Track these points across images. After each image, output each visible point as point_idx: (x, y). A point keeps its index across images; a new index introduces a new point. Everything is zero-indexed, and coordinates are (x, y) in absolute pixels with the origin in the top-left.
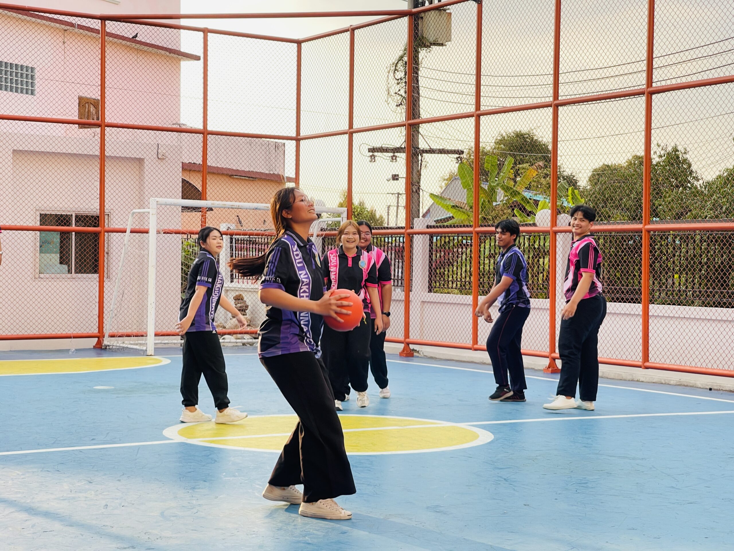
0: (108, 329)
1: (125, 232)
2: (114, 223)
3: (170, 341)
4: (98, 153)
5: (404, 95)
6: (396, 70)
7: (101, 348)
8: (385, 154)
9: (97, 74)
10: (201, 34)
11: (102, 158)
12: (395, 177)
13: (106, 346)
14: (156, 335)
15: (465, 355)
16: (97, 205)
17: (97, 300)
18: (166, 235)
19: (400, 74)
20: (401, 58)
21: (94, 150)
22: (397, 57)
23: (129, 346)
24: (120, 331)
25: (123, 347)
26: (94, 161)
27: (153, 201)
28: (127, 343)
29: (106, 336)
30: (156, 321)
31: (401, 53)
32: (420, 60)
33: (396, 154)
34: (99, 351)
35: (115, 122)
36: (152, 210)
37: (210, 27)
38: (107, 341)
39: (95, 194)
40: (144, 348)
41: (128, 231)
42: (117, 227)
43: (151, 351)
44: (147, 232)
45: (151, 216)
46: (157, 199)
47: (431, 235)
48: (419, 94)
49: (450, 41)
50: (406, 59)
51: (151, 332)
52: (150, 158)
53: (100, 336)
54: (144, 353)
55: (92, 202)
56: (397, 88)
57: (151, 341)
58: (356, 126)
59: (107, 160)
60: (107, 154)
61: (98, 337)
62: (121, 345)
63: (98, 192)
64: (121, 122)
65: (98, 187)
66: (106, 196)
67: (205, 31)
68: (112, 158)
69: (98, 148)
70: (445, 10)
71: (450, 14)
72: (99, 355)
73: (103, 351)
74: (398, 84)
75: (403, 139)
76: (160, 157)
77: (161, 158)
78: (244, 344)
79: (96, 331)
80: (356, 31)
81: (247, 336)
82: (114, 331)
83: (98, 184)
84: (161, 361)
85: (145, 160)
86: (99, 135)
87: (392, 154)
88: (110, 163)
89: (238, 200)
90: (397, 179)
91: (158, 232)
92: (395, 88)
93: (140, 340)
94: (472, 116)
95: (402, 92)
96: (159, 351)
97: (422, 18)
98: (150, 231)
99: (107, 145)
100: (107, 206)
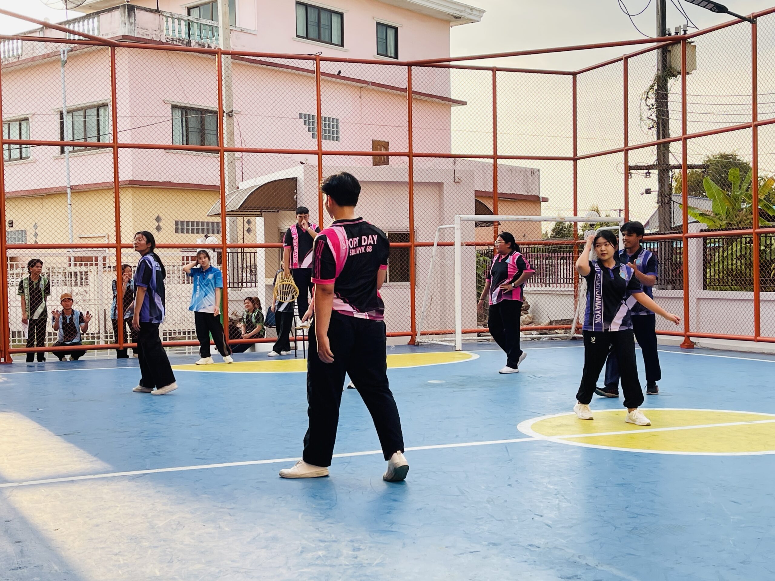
0: (419, 328)
1: (433, 245)
2: (420, 238)
3: (471, 338)
4: (407, 180)
5: (655, 119)
6: (647, 97)
7: (415, 345)
8: (640, 171)
9: (405, 112)
10: (490, 72)
11: (411, 184)
12: (648, 191)
13: (419, 342)
14: (463, 332)
15: (743, 346)
16: (407, 224)
17: (410, 304)
18: (468, 247)
19: (652, 101)
20: (652, 87)
21: (404, 177)
22: (649, 86)
23: (440, 343)
24: (429, 330)
25: (434, 344)
26: (404, 186)
27: (457, 218)
28: (436, 340)
29: (419, 334)
30: (463, 321)
31: (651, 83)
32: (669, 88)
33: (650, 171)
34: (413, 347)
35: (421, 152)
36: (457, 225)
37: (499, 66)
38: (419, 339)
39: (406, 214)
40: (453, 344)
41: (435, 245)
42: (424, 241)
43: (459, 346)
44: (452, 245)
45: (456, 231)
46: (461, 216)
47: (705, 238)
48: (668, 116)
49: (695, 69)
50: (656, 87)
51: (459, 330)
52: (448, 182)
53: (413, 334)
54: (453, 349)
55: (404, 221)
56: (649, 113)
57: (459, 338)
58: (630, 144)
59: (415, 185)
60: (415, 180)
61: (412, 336)
62: (432, 342)
63: (408, 212)
64: (425, 152)
65: (408, 208)
66: (415, 216)
67: (494, 70)
68: (419, 183)
69: (407, 175)
70: (690, 43)
71: (695, 46)
72: (413, 351)
73: (416, 348)
74: (650, 109)
75: (655, 158)
76: (457, 180)
77: (457, 182)
78: (532, 339)
79: (409, 330)
80: (629, 60)
81: (534, 332)
82: (424, 330)
83: (407, 206)
84: (471, 356)
85: (445, 184)
86: (408, 164)
87: (646, 171)
88: (417, 188)
89: (528, 215)
90: (650, 193)
91: (462, 245)
92: (647, 113)
93: (448, 337)
94: (749, 127)
95: (654, 117)
96: (466, 346)
97: (670, 51)
98: (456, 244)
99: (414, 172)
100: (415, 225)
